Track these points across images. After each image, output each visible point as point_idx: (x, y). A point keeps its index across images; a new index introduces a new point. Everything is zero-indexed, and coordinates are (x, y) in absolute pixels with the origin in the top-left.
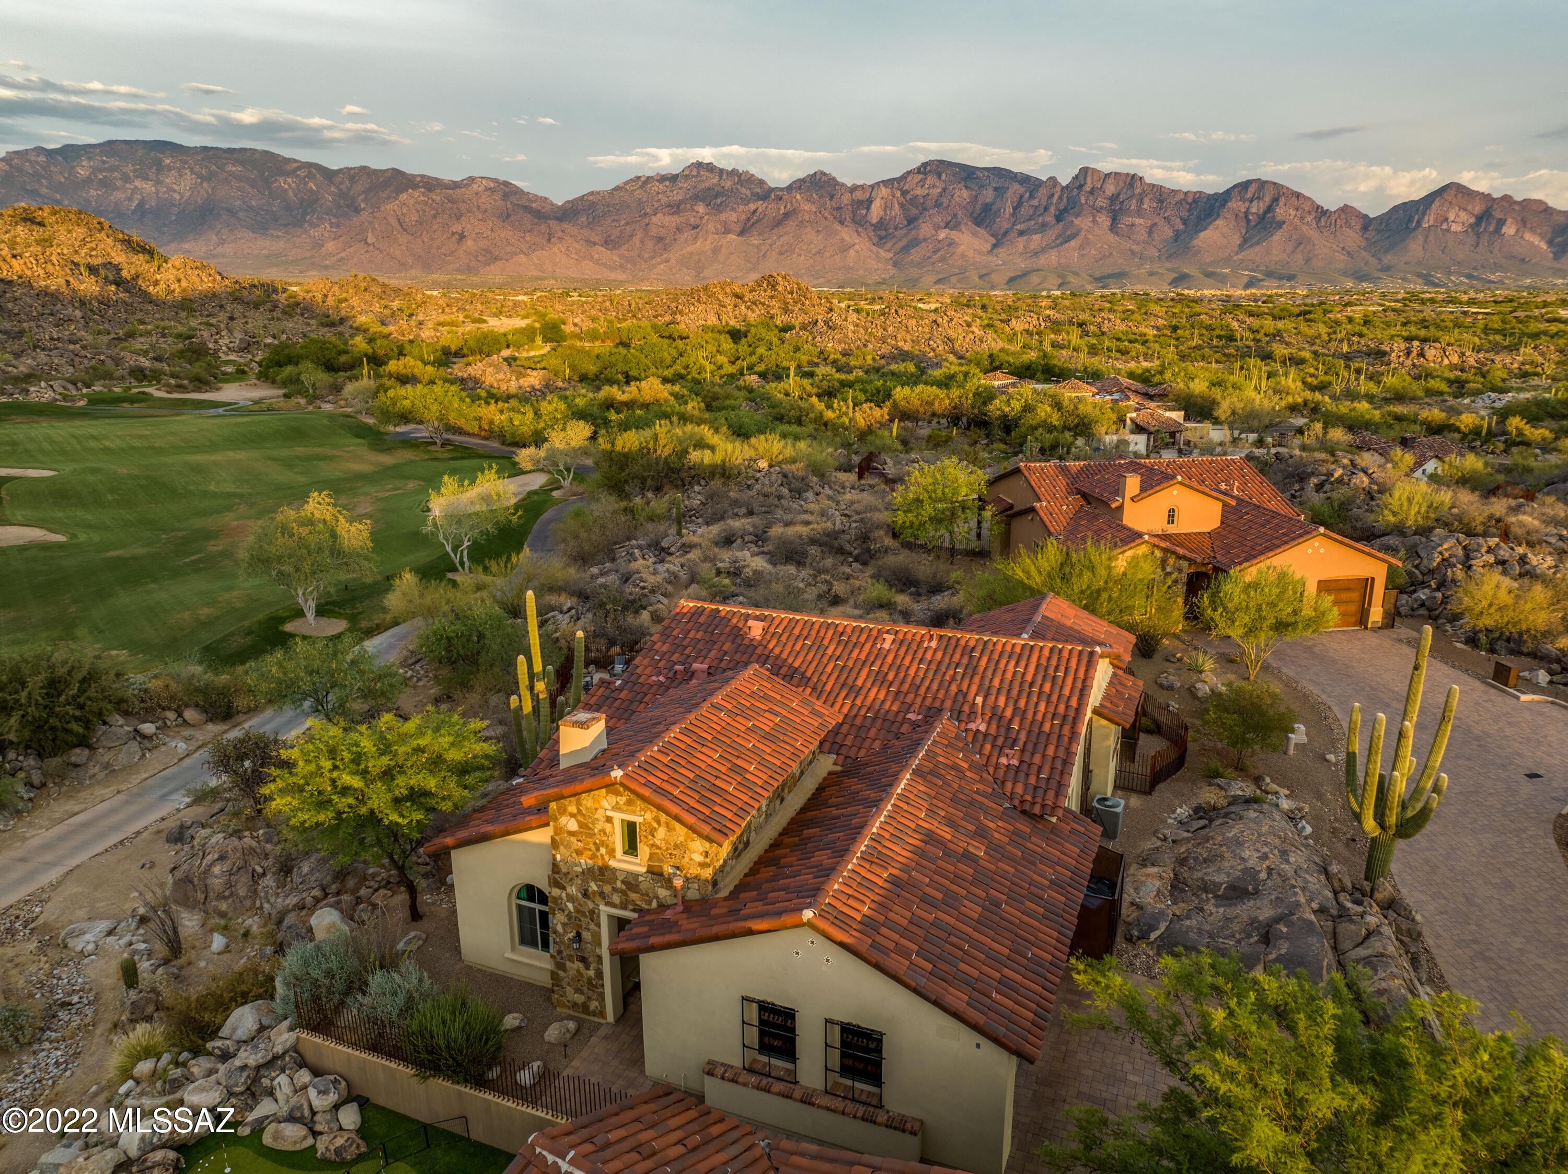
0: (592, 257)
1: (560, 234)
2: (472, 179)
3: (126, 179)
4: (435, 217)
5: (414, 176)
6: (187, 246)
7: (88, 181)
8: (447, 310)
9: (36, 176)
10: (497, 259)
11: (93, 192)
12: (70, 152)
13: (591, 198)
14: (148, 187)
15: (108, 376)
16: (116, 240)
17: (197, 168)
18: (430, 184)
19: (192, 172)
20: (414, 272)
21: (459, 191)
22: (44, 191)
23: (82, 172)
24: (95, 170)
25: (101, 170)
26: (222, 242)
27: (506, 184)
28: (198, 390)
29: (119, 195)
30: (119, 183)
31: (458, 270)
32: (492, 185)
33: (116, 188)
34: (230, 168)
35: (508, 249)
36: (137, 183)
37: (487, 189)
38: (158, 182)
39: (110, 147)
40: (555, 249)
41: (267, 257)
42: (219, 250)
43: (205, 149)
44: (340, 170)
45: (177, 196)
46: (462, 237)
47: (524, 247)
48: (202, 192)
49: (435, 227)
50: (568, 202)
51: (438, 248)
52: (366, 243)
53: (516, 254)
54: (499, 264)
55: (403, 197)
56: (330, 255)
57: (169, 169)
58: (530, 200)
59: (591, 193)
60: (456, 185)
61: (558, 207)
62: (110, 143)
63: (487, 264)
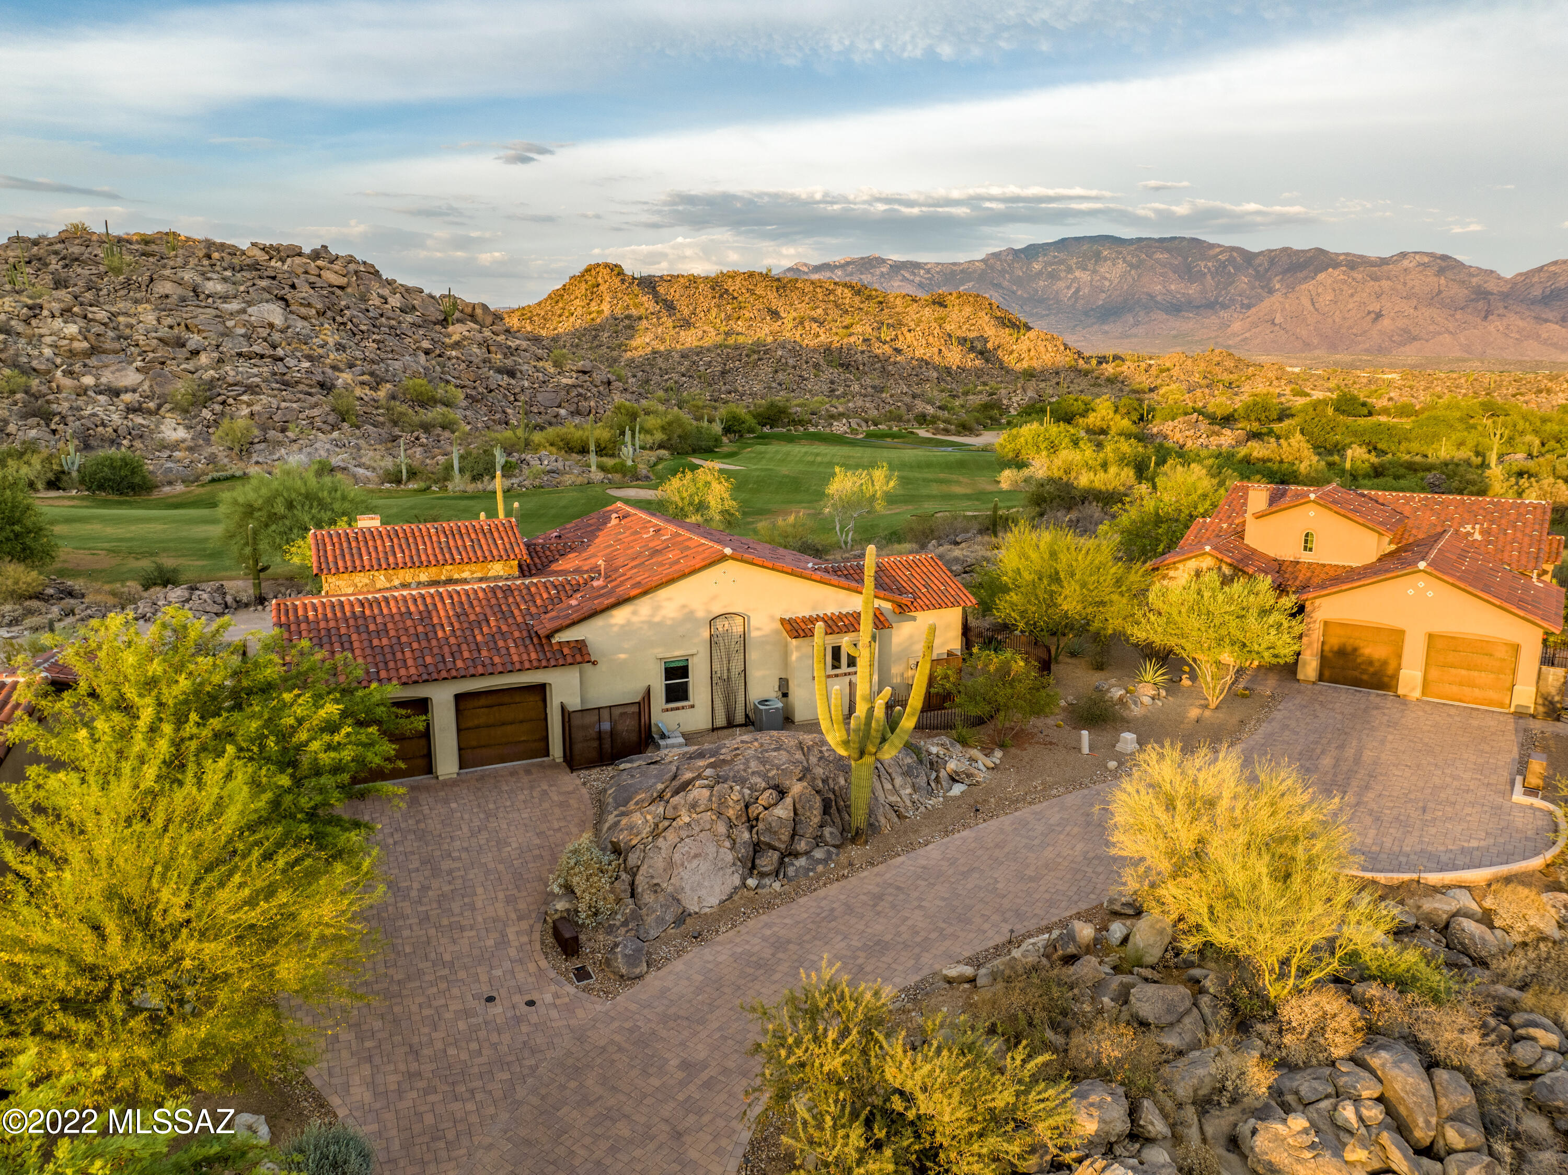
0: (1539, 336)
1: (1501, 311)
2: (1403, 255)
3: (1069, 270)
4: (1352, 295)
5: (1337, 255)
6: (1106, 328)
7: (1040, 273)
8: (1275, 383)
9: (1003, 272)
10: (1415, 339)
11: (1041, 283)
12: (1032, 251)
13: (1553, 268)
14: (1083, 276)
15: (899, 419)
16: (992, 316)
17: (1129, 258)
18: (1354, 263)
19: (1124, 261)
20: (1317, 353)
21: (1385, 268)
22: (1006, 284)
23: (1037, 266)
24: (1047, 264)
25: (1051, 264)
26: (1137, 324)
27: (1444, 258)
28: (958, 434)
29: (1061, 284)
30: (1063, 274)
31: (1367, 351)
32: (1426, 260)
33: (1060, 279)
34: (1158, 256)
35: (1431, 328)
36: (1078, 274)
37: (1419, 264)
38: (1095, 272)
39: (1063, 243)
40: (1491, 328)
41: (1175, 337)
42: (1134, 331)
43: (1140, 240)
44: (1261, 253)
45: (1107, 283)
46: (1379, 316)
47: (1451, 326)
48: (1130, 279)
49: (1350, 306)
50: (1521, 274)
51: (1350, 328)
52: (1273, 323)
53: (1439, 333)
54: (1417, 344)
55: (1321, 276)
56: (1235, 335)
57: (1106, 259)
58: (1471, 275)
59: (1555, 263)
60: (1384, 262)
61: (1506, 281)
62: (1063, 241)
63: (1402, 344)
